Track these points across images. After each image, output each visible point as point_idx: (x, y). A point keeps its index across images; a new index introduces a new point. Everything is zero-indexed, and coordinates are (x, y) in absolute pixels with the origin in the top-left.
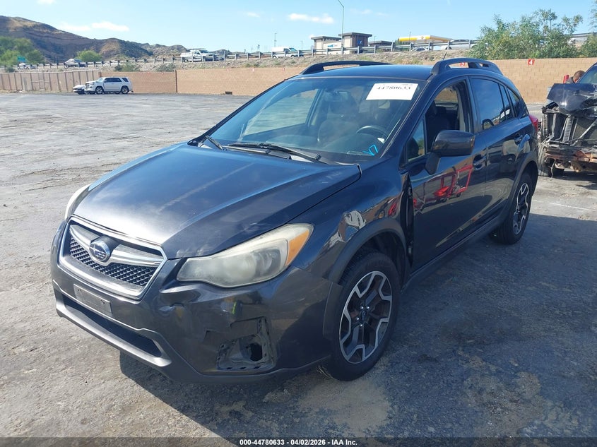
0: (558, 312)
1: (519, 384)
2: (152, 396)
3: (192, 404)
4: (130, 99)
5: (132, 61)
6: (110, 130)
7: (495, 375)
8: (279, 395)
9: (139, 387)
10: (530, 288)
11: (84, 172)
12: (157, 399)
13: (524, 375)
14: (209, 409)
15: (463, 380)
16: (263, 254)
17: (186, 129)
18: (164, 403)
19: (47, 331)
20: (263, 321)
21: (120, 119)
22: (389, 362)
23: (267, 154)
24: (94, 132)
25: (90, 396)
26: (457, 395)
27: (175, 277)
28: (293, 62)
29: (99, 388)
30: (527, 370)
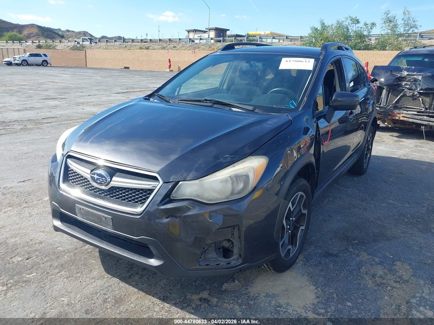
0: (406, 220)
1: (397, 270)
2: (136, 290)
3: (169, 295)
4: (51, 70)
5: (50, 42)
6: (41, 93)
7: (379, 264)
8: (232, 284)
9: (124, 284)
10: (382, 205)
11: (28, 123)
12: (140, 292)
13: (398, 263)
14: (183, 298)
15: (360, 268)
16: (236, 178)
17: (101, 93)
18: (147, 295)
19: (35, 244)
20: (236, 229)
21: (46, 84)
22: (304, 258)
23: (212, 106)
24: (28, 94)
25: (87, 291)
26: (359, 279)
27: (169, 197)
28: (175, 47)
29: (92, 286)
30: (399, 260)
